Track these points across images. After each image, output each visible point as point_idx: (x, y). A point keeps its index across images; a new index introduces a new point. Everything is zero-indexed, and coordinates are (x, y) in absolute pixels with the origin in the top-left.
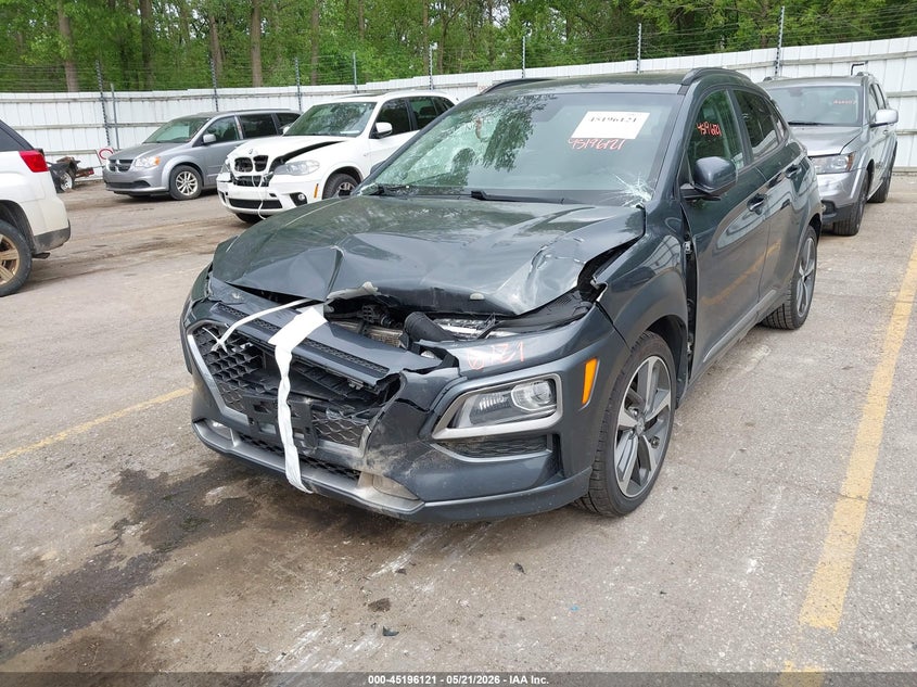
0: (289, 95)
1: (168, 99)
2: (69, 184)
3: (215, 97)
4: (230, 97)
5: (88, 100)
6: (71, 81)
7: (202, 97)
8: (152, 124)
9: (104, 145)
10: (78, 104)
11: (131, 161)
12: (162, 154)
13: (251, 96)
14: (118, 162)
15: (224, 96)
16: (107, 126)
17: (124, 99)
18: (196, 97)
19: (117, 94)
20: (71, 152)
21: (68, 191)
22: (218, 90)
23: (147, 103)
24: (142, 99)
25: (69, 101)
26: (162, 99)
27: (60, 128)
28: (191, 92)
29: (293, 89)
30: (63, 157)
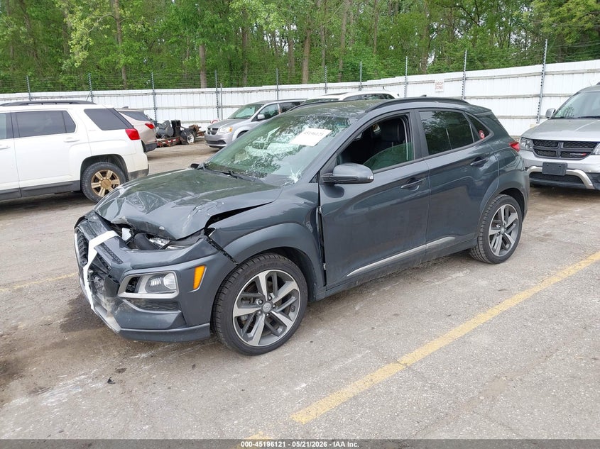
0: (320, 88)
1: (251, 92)
2: (192, 140)
3: (277, 90)
4: (285, 90)
5: (210, 92)
6: (203, 82)
7: (270, 90)
8: (236, 106)
9: (216, 118)
10: (204, 95)
11: (217, 129)
12: (234, 126)
13: (298, 89)
14: (211, 129)
15: (282, 90)
16: (218, 107)
17: (228, 92)
18: (267, 90)
19: (224, 89)
20: (196, 122)
21: (191, 144)
22: (279, 86)
23: (240, 94)
24: (237, 92)
25: (199, 93)
26: (248, 92)
27: (195, 108)
28: (264, 87)
29: (322, 85)
30: (191, 124)
